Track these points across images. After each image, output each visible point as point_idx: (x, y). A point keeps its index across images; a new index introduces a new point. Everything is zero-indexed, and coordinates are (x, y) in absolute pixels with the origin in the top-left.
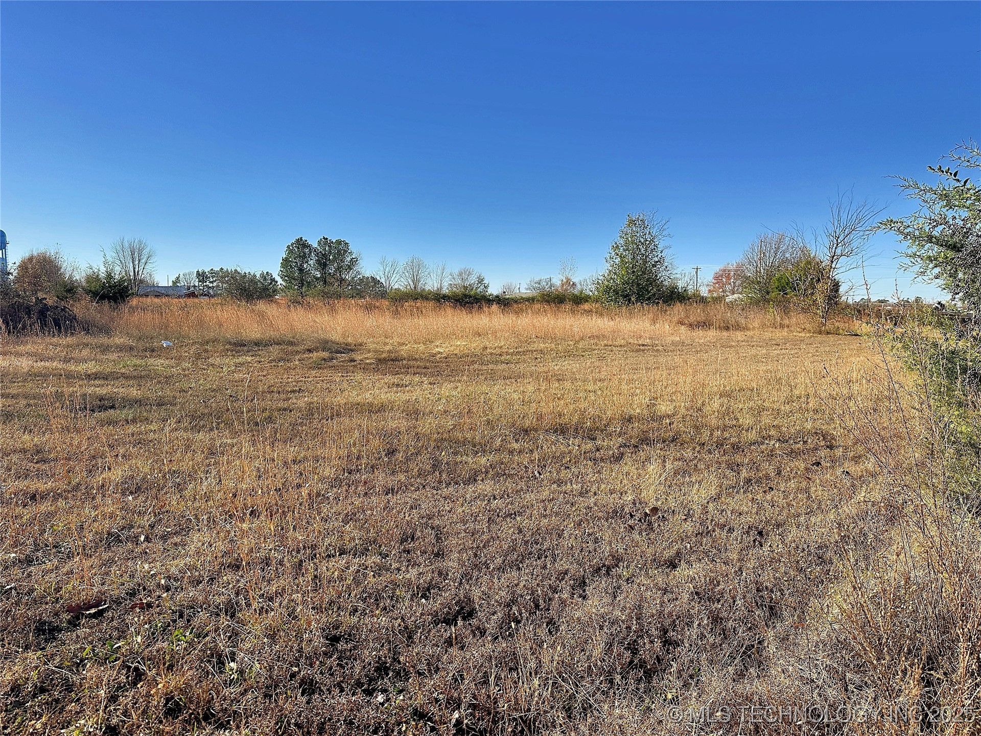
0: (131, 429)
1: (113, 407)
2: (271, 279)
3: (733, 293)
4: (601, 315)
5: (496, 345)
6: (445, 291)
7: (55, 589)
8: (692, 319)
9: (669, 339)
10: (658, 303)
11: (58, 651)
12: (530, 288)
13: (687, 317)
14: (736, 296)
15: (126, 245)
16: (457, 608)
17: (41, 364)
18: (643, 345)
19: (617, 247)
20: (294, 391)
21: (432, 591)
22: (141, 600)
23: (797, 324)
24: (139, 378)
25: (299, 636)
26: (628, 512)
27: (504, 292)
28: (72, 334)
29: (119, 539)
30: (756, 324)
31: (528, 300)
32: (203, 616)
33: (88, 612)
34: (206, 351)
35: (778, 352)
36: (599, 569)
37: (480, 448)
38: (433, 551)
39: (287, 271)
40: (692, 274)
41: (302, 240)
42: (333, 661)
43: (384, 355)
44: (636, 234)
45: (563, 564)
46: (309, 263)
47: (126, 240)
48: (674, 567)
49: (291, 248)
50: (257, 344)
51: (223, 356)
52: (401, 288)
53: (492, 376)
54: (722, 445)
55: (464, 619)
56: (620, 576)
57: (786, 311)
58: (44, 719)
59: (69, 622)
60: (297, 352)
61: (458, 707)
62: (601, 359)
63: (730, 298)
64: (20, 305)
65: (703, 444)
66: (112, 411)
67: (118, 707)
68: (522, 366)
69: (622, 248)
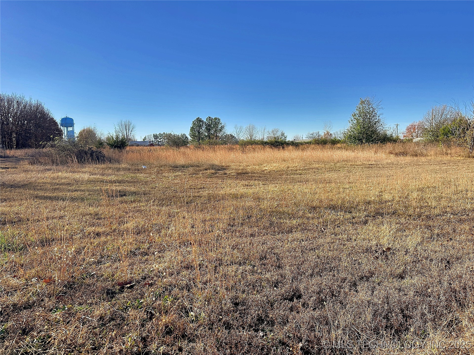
0: (134, 205)
1: (124, 195)
2: (186, 137)
3: (418, 137)
4: (347, 150)
5: (294, 165)
6: (265, 140)
7: (112, 275)
8: (397, 151)
9: (385, 162)
10: (377, 143)
11: (116, 302)
12: (308, 137)
13: (394, 149)
14: (419, 139)
15: (123, 123)
16: (293, 293)
17: (92, 176)
18: (371, 165)
19: (355, 115)
20: (201, 188)
21: (279, 284)
22: (148, 281)
23: (456, 153)
24: (134, 182)
25: (220, 302)
26: (374, 250)
27: (295, 140)
28: (104, 163)
29: (135, 254)
30: (432, 153)
31: (308, 143)
32: (176, 290)
33: (127, 286)
34: (161, 170)
35: (446, 167)
36: (363, 278)
37: (292, 216)
38: (276, 265)
39: (193, 133)
40: (395, 128)
41: (199, 118)
42: (237, 315)
43: (239, 171)
44: (365, 108)
45: (343, 275)
46: (203, 129)
47: (123, 121)
48: (402, 278)
49: (194, 122)
50: (183, 167)
51: (169, 172)
52: (244, 139)
53: (293, 181)
54: (421, 216)
55: (297, 299)
56: (374, 282)
57: (449, 146)
58: (115, 332)
59: (119, 290)
60: (201, 170)
61: (301, 341)
62: (349, 172)
63: (416, 140)
64: (83, 151)
65: (411, 215)
66: (124, 197)
67: (145, 329)
68: (308, 176)
69: (357, 116)
